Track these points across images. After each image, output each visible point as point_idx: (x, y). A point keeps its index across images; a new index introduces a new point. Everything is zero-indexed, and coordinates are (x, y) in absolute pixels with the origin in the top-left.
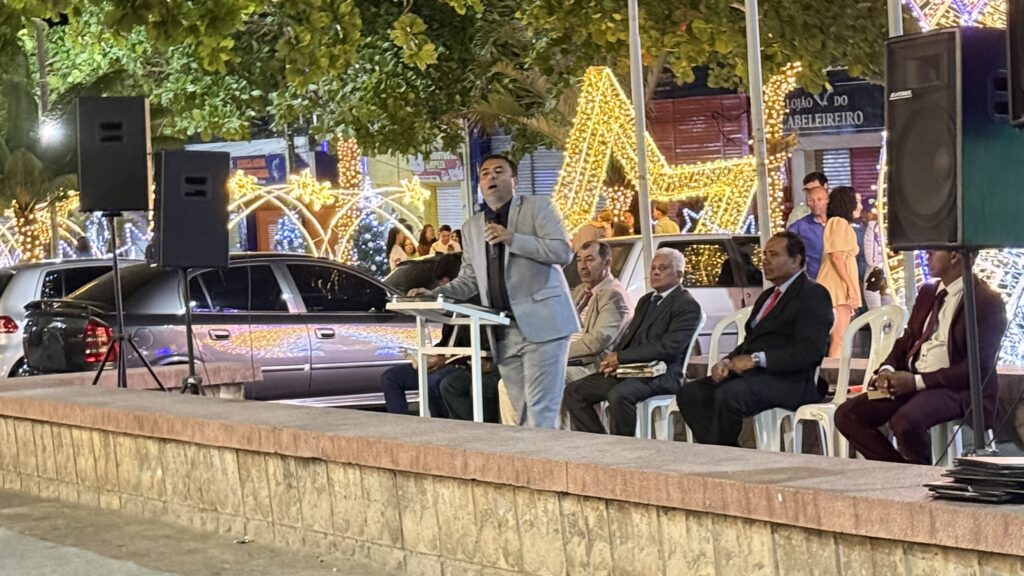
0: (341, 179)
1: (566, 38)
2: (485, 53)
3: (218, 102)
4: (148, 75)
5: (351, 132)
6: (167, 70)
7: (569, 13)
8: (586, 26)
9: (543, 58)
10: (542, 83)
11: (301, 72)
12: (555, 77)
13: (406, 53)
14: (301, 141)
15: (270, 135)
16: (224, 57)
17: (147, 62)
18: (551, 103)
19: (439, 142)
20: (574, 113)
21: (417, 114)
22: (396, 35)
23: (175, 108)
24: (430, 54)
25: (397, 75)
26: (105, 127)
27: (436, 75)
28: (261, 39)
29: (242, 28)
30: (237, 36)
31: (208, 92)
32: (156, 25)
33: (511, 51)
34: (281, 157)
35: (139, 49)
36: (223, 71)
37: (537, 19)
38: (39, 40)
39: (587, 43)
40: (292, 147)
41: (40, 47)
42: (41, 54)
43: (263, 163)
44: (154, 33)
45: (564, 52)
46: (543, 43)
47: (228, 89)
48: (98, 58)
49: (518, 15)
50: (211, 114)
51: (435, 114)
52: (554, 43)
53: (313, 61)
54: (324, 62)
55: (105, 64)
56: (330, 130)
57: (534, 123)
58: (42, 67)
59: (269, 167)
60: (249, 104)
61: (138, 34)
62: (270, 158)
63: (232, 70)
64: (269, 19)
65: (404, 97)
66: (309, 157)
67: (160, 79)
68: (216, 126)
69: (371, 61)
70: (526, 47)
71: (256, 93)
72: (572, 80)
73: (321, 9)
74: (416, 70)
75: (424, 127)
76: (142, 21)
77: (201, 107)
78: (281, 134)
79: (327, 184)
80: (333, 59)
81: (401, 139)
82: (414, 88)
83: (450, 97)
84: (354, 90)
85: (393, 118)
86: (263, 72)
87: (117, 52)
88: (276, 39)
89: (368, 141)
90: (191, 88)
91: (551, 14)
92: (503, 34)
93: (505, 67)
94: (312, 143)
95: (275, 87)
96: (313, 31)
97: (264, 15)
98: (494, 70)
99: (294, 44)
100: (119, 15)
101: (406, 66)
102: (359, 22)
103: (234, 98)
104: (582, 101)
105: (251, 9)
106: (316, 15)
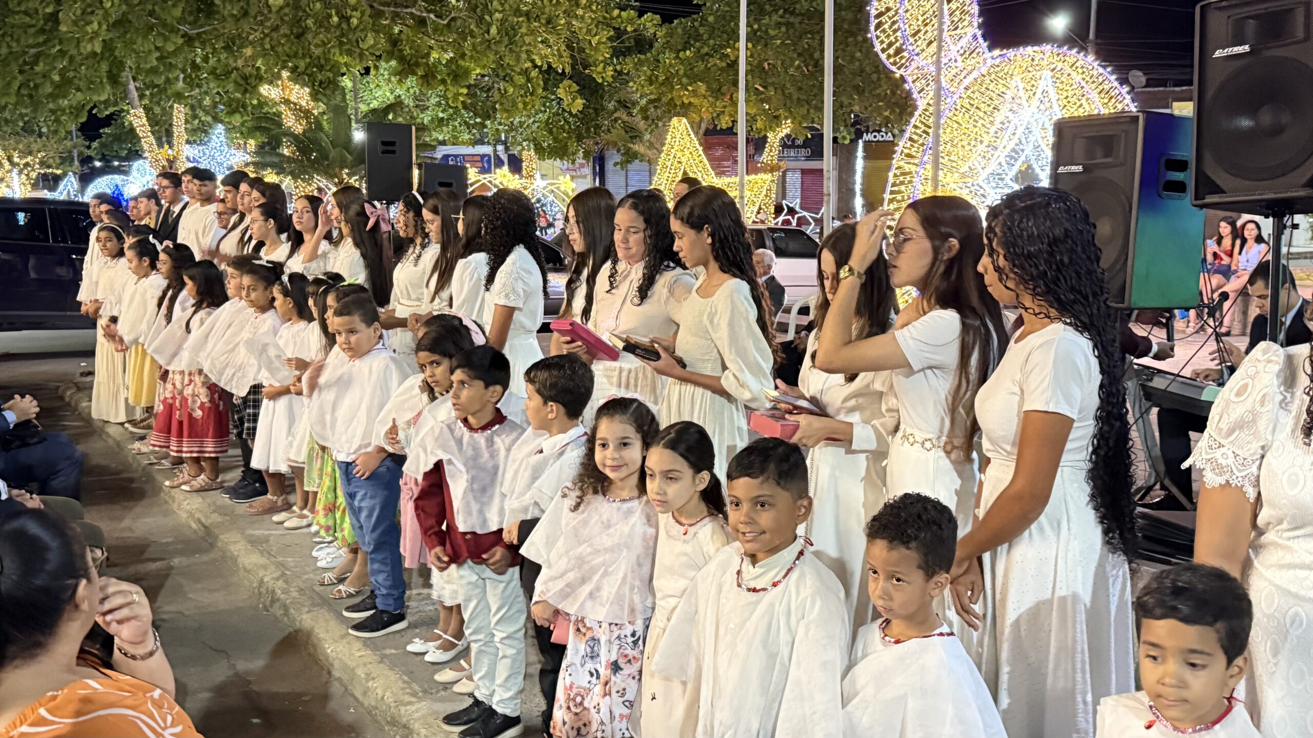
0: (524, 172)
1: (658, 100)
2: (611, 106)
3: (456, 123)
4: (417, 106)
5: (532, 146)
6: (427, 104)
7: (663, 84)
8: (671, 92)
9: (644, 110)
10: (642, 125)
11: (507, 111)
12: (650, 122)
13: (566, 103)
14: (500, 148)
15: (483, 143)
16: (461, 99)
17: (416, 98)
18: (647, 137)
19: (581, 154)
20: (663, 145)
21: (570, 138)
22: (561, 92)
23: (432, 126)
24: (579, 103)
25: (558, 114)
26: (384, 143)
27: (580, 116)
28: (481, 89)
29: (472, 82)
30: (469, 87)
31: (451, 118)
32: (422, 77)
33: (624, 105)
34: (489, 156)
35: (412, 91)
36: (460, 106)
37: (643, 86)
38: (354, 82)
39: (669, 104)
40: (495, 151)
41: (354, 86)
42: (355, 91)
43: (479, 158)
44: (420, 81)
45: (656, 107)
46: (643, 102)
47: (462, 116)
48: (388, 94)
49: (631, 84)
50: (453, 130)
51: (580, 138)
52: (651, 102)
53: (515, 104)
54: (520, 106)
55: (392, 97)
56: (520, 144)
57: (637, 147)
58: (356, 98)
59: (482, 161)
60: (474, 126)
61: (411, 81)
62: (483, 156)
63: (465, 107)
64: (487, 78)
65: (562, 127)
66: (504, 158)
67: (424, 109)
68: (456, 138)
69: (544, 106)
70: (634, 104)
71: (478, 120)
72: (660, 124)
73: (520, 74)
74: (570, 113)
75: (573, 145)
76: (414, 73)
77: (447, 125)
78: (489, 143)
79: (517, 176)
80: (525, 104)
81: (559, 151)
82: (568, 123)
83: (588, 130)
84: (534, 122)
85: (555, 140)
86: (482, 108)
87: (398, 91)
88: (489, 90)
89: (540, 151)
90: (441, 115)
91: (651, 84)
92: (622, 95)
93: (622, 114)
94: (507, 149)
95: (489, 117)
96: (515, 86)
97: (483, 76)
98: (616, 115)
99: (504, 94)
100: (400, 68)
101: (564, 110)
102: (542, 83)
103: (466, 122)
104: (669, 137)
105: (478, 71)
106: (516, 78)
